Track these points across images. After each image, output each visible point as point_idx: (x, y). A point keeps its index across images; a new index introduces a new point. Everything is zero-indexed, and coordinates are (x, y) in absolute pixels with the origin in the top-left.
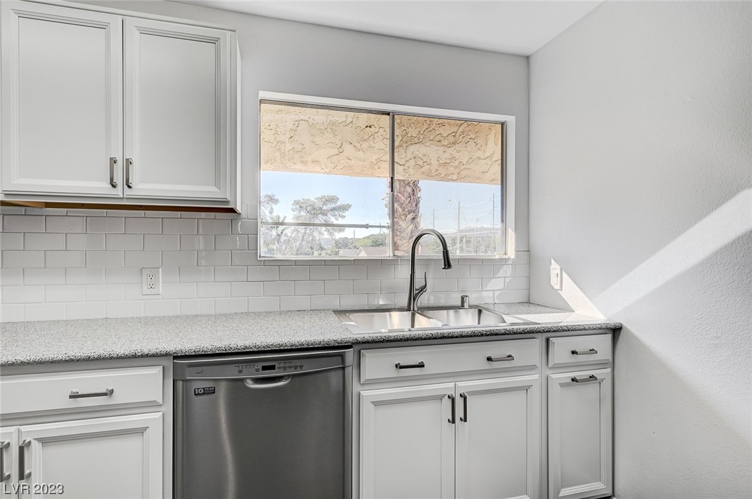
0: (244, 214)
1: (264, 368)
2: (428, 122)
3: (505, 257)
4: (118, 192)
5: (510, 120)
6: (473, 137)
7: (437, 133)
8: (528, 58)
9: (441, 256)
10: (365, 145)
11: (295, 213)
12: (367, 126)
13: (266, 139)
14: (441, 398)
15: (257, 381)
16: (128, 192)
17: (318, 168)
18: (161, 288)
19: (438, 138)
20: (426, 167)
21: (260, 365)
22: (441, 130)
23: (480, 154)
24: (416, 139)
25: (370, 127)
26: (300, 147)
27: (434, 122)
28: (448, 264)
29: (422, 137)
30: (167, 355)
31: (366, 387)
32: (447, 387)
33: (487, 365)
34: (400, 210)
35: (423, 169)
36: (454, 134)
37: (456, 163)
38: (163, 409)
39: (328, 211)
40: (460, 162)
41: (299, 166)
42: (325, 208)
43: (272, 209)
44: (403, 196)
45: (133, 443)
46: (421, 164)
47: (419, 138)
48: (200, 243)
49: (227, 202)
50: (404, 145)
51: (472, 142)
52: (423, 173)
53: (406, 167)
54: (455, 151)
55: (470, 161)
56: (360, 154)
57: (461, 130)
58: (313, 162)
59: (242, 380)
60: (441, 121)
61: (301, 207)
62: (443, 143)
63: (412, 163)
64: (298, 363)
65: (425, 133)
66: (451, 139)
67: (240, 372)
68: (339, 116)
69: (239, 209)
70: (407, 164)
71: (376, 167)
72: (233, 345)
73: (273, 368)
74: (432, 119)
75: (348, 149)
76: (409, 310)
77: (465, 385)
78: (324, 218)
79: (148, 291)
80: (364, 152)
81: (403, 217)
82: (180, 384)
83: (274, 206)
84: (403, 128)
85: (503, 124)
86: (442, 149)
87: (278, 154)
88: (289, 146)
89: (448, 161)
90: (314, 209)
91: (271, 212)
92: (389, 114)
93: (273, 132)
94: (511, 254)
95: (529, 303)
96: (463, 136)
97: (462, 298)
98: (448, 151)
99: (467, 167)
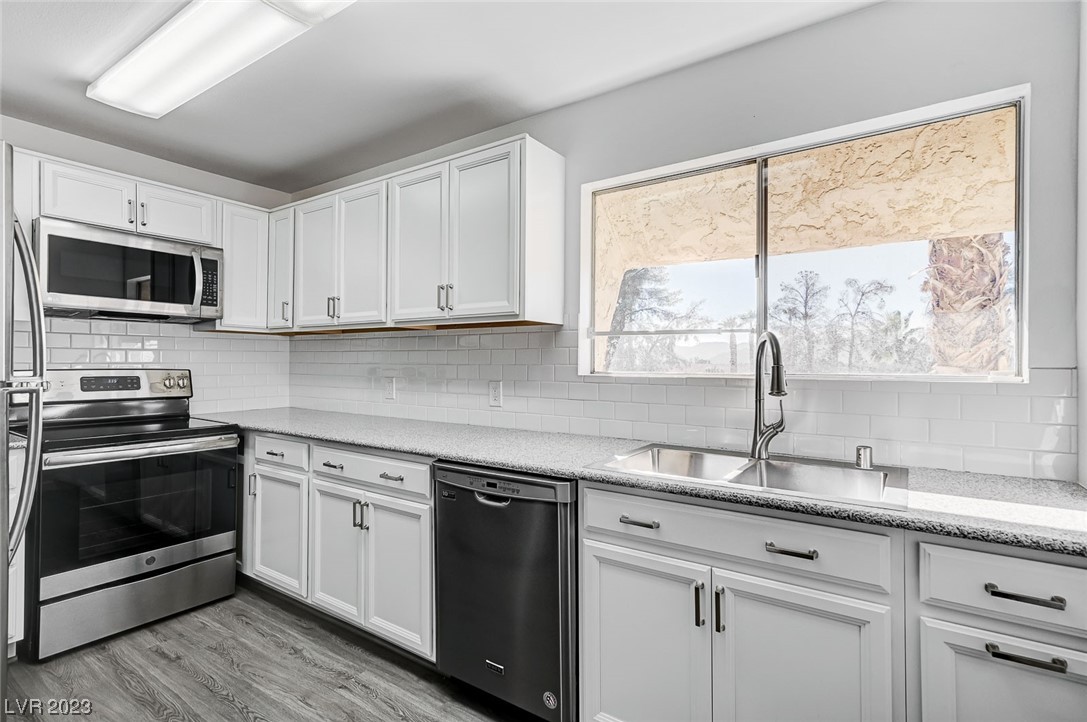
1: (489, 485)
2: (844, 150)
6: (960, 147)
12: (740, 186)
15: (484, 496)
17: (693, 256)
18: (502, 400)
19: (876, 169)
20: (870, 224)
21: (486, 480)
22: (877, 155)
24: (830, 183)
25: (744, 185)
27: (856, 148)
29: (841, 177)
30: (430, 456)
35: (865, 228)
36: (908, 154)
37: (938, 203)
38: (429, 503)
40: (946, 200)
46: (856, 218)
47: (835, 181)
50: (812, 197)
51: (959, 158)
52: (867, 234)
53: (828, 230)
54: (924, 183)
55: (972, 192)
57: (921, 142)
59: (473, 492)
60: (869, 141)
62: (889, 176)
63: (838, 220)
65: (844, 168)
66: (906, 165)
67: (471, 483)
68: (695, 184)
70: (829, 225)
73: (494, 486)
74: (850, 144)
75: (724, 223)
77: (725, 576)
79: (494, 403)
80: (748, 222)
85: (1017, 105)
86: (892, 185)
89: (916, 204)
96: (930, 153)
97: (858, 450)
98: (908, 186)
99: (971, 203)
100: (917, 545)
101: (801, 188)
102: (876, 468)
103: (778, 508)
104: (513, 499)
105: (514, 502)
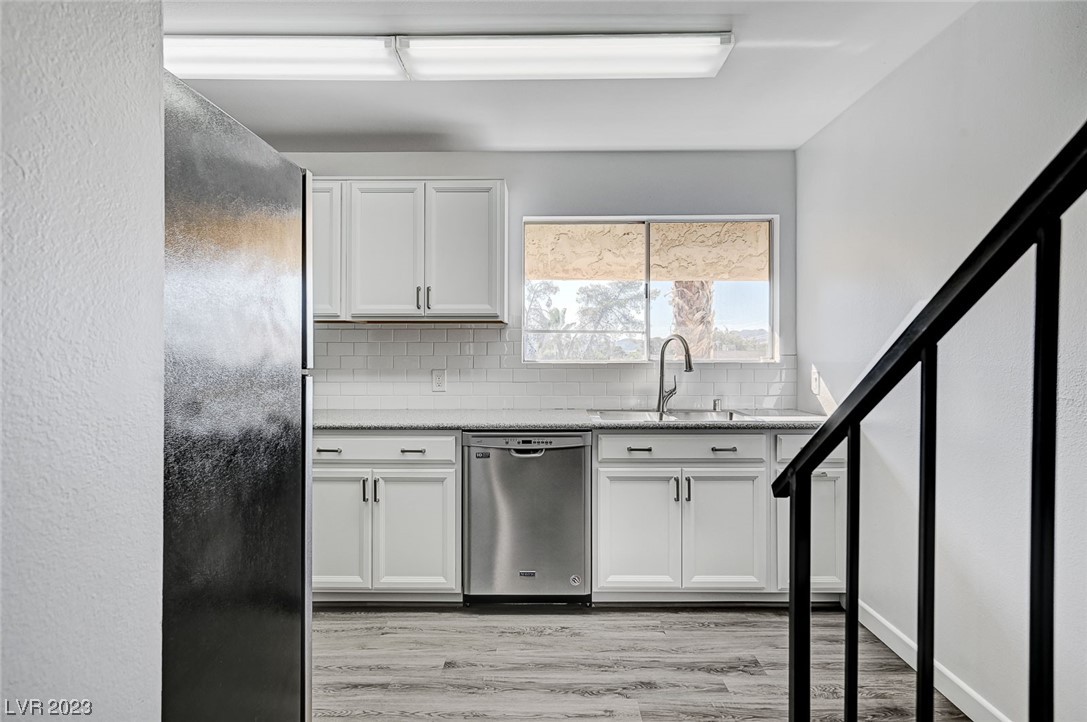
0: (510, 324)
1: (524, 442)
2: (687, 226)
3: (773, 361)
4: (421, 312)
5: (776, 218)
6: (740, 235)
7: (699, 234)
8: (794, 152)
9: (683, 358)
10: (624, 251)
11: (581, 305)
12: (625, 233)
13: (531, 252)
14: (668, 479)
15: (519, 451)
16: (428, 312)
17: (579, 276)
18: (446, 386)
19: (701, 239)
20: (692, 268)
21: (521, 439)
22: (703, 232)
23: (751, 251)
24: (677, 242)
25: (628, 233)
26: (561, 258)
27: (694, 226)
28: (689, 367)
29: (683, 240)
30: (458, 428)
31: (602, 465)
32: (674, 471)
33: (711, 455)
34: (687, 308)
36: (718, 233)
37: (725, 262)
38: (456, 466)
39: (627, 300)
40: (730, 261)
41: (561, 275)
42: (622, 296)
43: (550, 300)
44: (691, 291)
45: (436, 488)
46: (685, 264)
47: (679, 241)
48: (470, 349)
49: (497, 317)
50: (665, 248)
51: (739, 240)
54: (722, 250)
55: (741, 259)
56: (620, 260)
57: (725, 229)
58: (574, 270)
59: (508, 450)
60: (701, 224)
61: (588, 296)
62: (707, 243)
63: (676, 264)
64: (549, 439)
65: (686, 235)
66: (716, 239)
67: (507, 443)
69: (506, 321)
71: (638, 271)
72: (502, 424)
73: (530, 442)
74: (692, 223)
75: (608, 257)
76: (658, 411)
77: (690, 471)
78: (621, 310)
79: (438, 389)
80: (623, 257)
81: (690, 316)
82: (466, 449)
83: (552, 296)
84: (661, 233)
85: (770, 221)
86: (707, 249)
87: (541, 265)
88: (551, 258)
89: (716, 261)
90: (608, 299)
91: (548, 305)
92: (644, 223)
93: (537, 245)
94: (777, 359)
95: (796, 410)
96: (728, 234)
97: (715, 402)
98: (714, 251)
99: (739, 265)
100: (776, 437)
101: (660, 242)
102: (722, 411)
103: (720, 428)
104: (546, 449)
105: (548, 452)
